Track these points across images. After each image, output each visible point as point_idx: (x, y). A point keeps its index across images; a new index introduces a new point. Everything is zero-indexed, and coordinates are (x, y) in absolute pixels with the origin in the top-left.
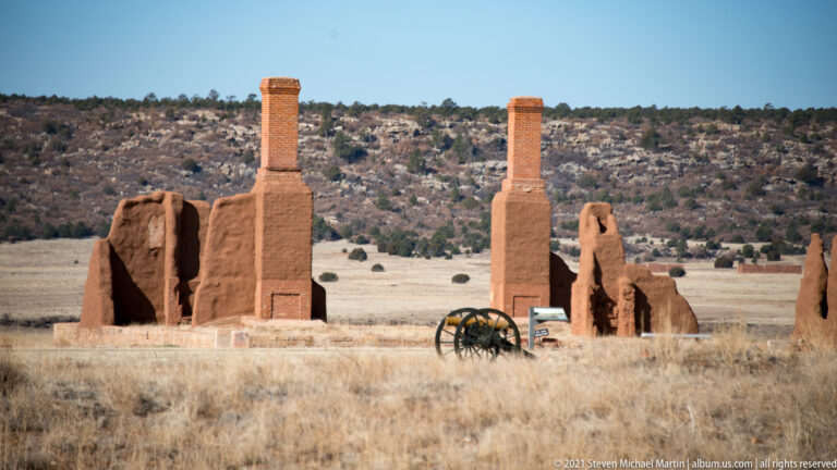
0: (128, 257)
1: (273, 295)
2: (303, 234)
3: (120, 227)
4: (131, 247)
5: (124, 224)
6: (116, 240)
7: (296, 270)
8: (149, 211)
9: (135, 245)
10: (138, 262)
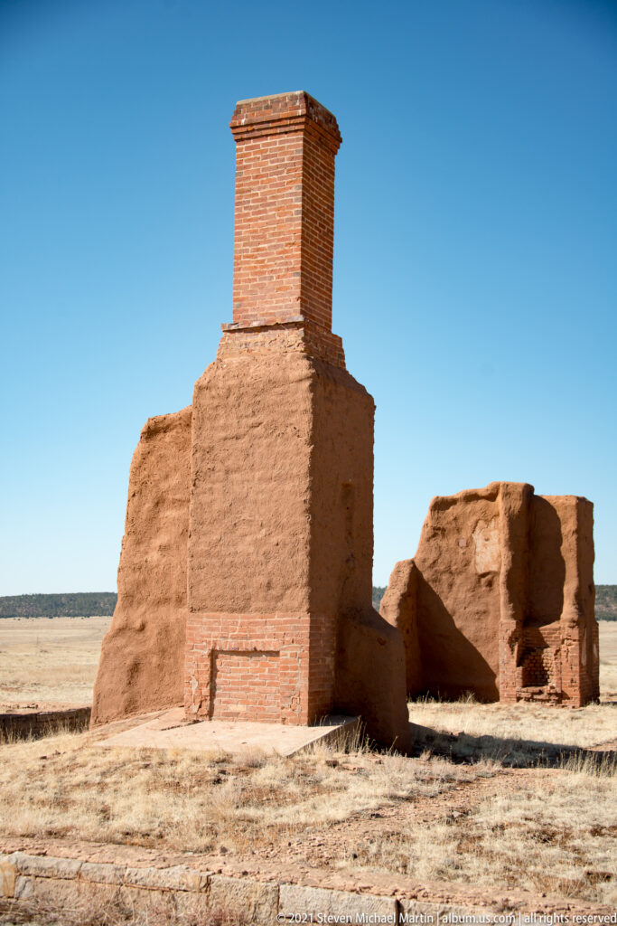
0: (445, 587)
1: (214, 655)
2: (288, 486)
3: (428, 540)
4: (449, 571)
5: (434, 535)
6: (424, 561)
7: (269, 586)
8: (473, 513)
9: (453, 568)
10: (461, 595)
